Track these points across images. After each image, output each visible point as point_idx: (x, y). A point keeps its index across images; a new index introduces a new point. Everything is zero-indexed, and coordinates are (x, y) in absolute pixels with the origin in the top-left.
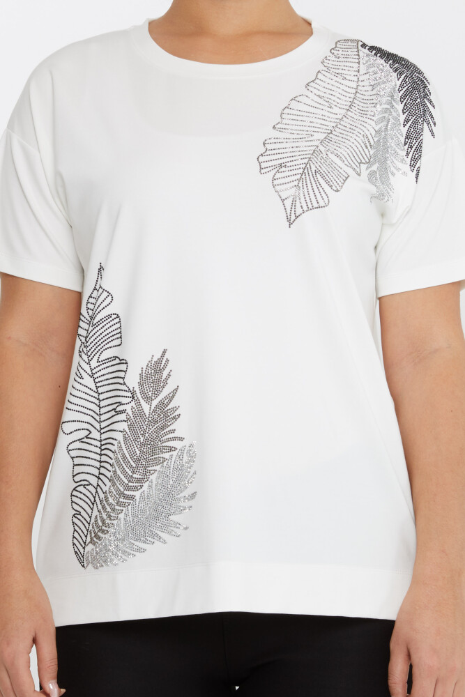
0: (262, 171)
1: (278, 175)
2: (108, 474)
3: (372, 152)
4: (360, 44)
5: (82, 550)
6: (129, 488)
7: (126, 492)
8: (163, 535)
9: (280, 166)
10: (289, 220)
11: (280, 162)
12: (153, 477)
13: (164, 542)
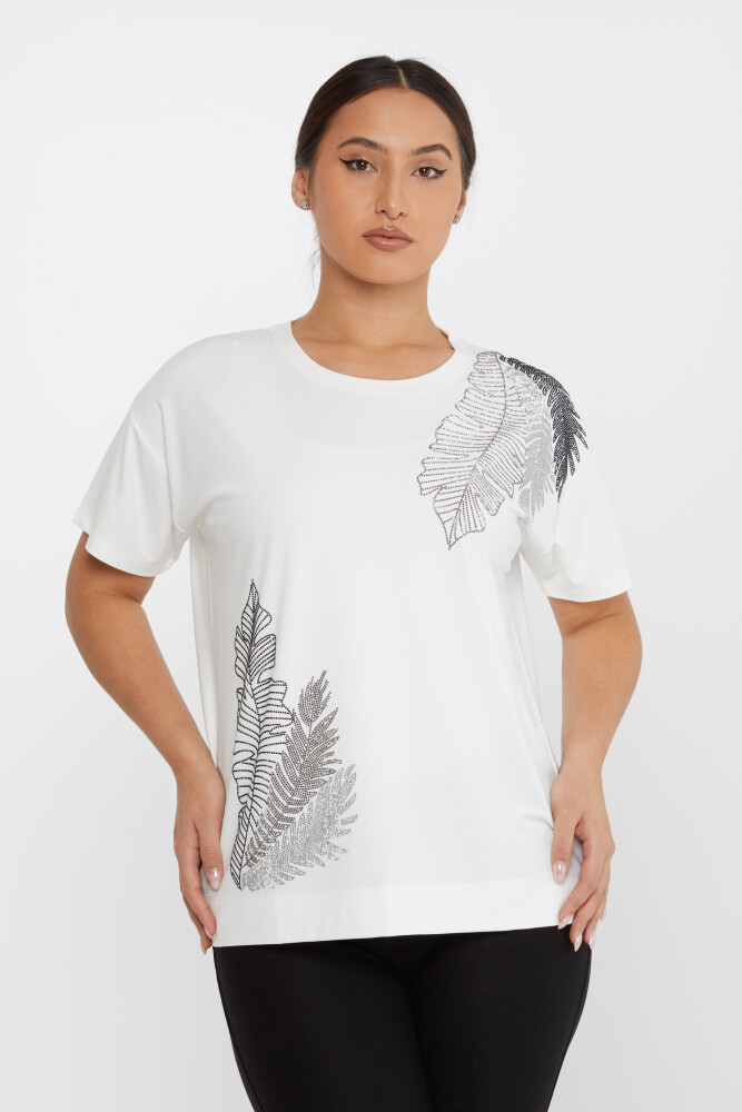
0: (423, 492)
1: (439, 497)
2: (265, 797)
3: (524, 471)
4: (499, 356)
5: (238, 872)
6: (287, 810)
7: (285, 815)
8: (324, 859)
9: (441, 487)
10: (449, 542)
11: (442, 482)
12: (313, 799)
13: (324, 865)
